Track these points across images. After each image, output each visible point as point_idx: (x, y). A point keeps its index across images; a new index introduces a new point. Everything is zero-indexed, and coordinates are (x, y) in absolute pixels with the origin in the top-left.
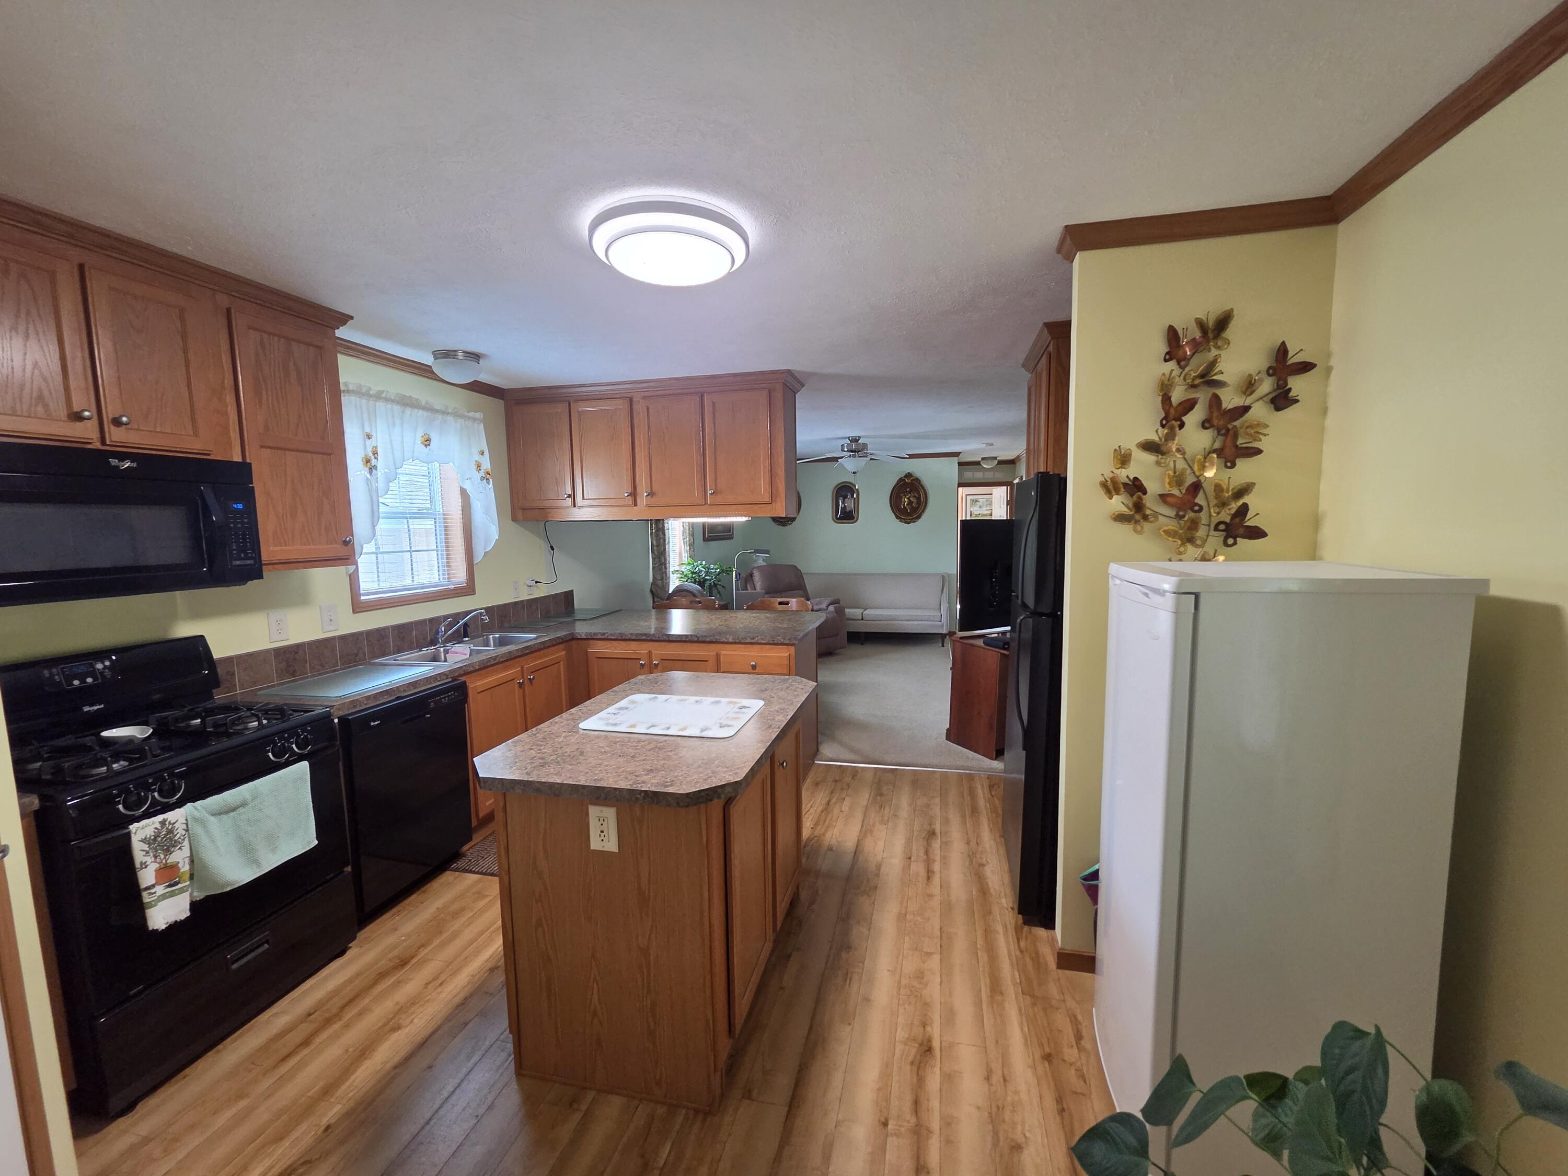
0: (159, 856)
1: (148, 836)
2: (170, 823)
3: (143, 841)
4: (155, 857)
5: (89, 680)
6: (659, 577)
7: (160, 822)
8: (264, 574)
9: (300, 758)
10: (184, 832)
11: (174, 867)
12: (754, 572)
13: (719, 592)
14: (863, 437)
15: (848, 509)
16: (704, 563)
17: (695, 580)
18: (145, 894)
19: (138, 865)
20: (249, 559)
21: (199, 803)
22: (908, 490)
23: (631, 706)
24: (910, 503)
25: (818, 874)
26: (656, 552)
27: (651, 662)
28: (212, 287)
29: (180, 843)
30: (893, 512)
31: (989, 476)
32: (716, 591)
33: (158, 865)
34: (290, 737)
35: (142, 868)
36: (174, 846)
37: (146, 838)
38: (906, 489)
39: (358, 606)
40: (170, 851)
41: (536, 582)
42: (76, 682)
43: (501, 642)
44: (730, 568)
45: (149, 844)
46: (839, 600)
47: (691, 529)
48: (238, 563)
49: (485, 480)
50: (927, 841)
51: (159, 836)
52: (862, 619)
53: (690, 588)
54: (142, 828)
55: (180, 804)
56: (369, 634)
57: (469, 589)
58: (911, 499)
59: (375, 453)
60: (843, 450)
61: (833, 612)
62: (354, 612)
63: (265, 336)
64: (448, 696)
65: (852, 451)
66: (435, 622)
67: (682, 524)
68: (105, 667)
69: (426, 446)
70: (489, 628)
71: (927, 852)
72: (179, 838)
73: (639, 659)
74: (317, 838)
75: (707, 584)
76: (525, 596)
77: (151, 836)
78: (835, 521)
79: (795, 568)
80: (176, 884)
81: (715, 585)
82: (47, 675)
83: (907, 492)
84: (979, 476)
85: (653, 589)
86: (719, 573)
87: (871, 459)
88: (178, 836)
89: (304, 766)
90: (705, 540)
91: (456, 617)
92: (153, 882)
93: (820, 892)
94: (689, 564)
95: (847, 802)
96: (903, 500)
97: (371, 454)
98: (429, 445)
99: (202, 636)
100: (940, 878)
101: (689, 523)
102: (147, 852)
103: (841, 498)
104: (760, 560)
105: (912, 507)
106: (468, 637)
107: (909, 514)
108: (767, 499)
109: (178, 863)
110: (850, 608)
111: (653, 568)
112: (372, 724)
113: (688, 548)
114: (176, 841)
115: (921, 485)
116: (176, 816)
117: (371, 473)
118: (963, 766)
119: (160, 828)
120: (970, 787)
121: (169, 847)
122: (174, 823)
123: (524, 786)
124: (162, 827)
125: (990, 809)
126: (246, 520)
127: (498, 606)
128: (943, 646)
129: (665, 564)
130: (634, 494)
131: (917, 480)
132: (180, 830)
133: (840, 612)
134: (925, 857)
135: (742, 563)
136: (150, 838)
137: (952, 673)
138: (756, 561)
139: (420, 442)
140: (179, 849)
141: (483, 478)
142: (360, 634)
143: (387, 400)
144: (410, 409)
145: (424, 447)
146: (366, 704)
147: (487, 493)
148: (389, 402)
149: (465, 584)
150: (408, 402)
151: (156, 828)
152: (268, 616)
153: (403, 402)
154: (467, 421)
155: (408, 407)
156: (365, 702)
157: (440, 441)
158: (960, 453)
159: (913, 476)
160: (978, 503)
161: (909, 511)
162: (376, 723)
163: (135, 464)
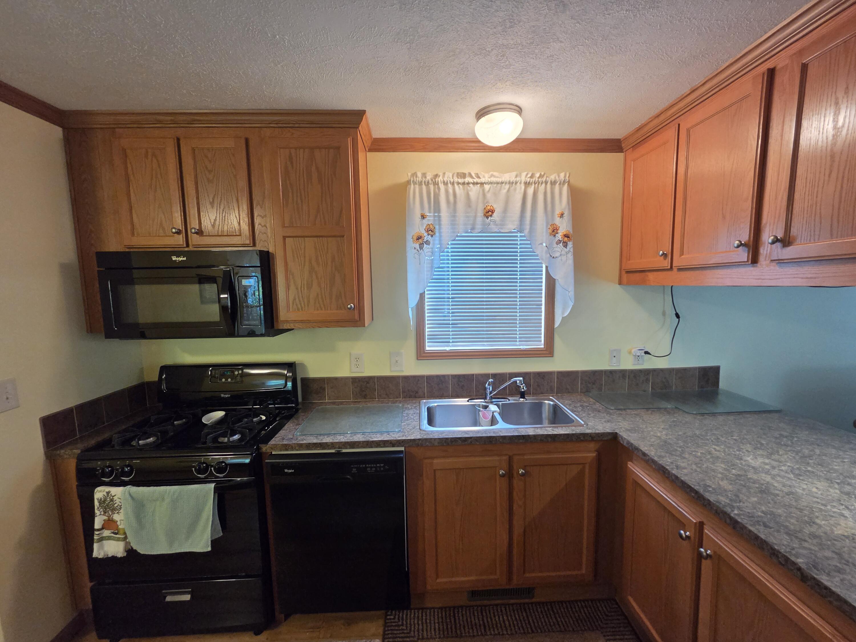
0: (107, 512)
2: (112, 494)
4: (105, 512)
7: (107, 492)
9: (216, 480)
10: (119, 504)
11: (116, 523)
18: (96, 532)
19: (95, 514)
20: (255, 320)
27: (700, 545)
29: (118, 510)
33: (107, 518)
36: (115, 510)
37: (100, 499)
39: (422, 354)
40: (113, 512)
41: (647, 353)
45: (102, 503)
48: (247, 323)
49: (561, 244)
51: (106, 501)
54: (100, 492)
56: (429, 378)
57: (548, 352)
59: (429, 230)
62: (418, 358)
63: (293, 151)
68: (239, 374)
69: (487, 217)
72: (117, 506)
73: (684, 526)
77: (103, 498)
80: (116, 534)
82: (213, 374)
88: (116, 505)
92: (101, 527)
97: (423, 231)
98: (491, 216)
102: (101, 508)
109: (118, 521)
112: (286, 471)
116: (117, 492)
117: (422, 249)
119: (106, 495)
121: (113, 509)
122: (114, 496)
127: (584, 372)
132: (117, 500)
136: (102, 500)
139: (483, 215)
140: (118, 513)
141: (559, 242)
142: (422, 377)
143: (444, 182)
144: (471, 185)
145: (485, 218)
146: (297, 450)
147: (564, 258)
148: (445, 184)
149: (542, 347)
150: (468, 179)
151: (104, 495)
152: (350, 354)
153: (461, 181)
154: (544, 185)
155: (468, 183)
156: (297, 448)
157: (505, 210)
162: (290, 471)
163: (185, 259)
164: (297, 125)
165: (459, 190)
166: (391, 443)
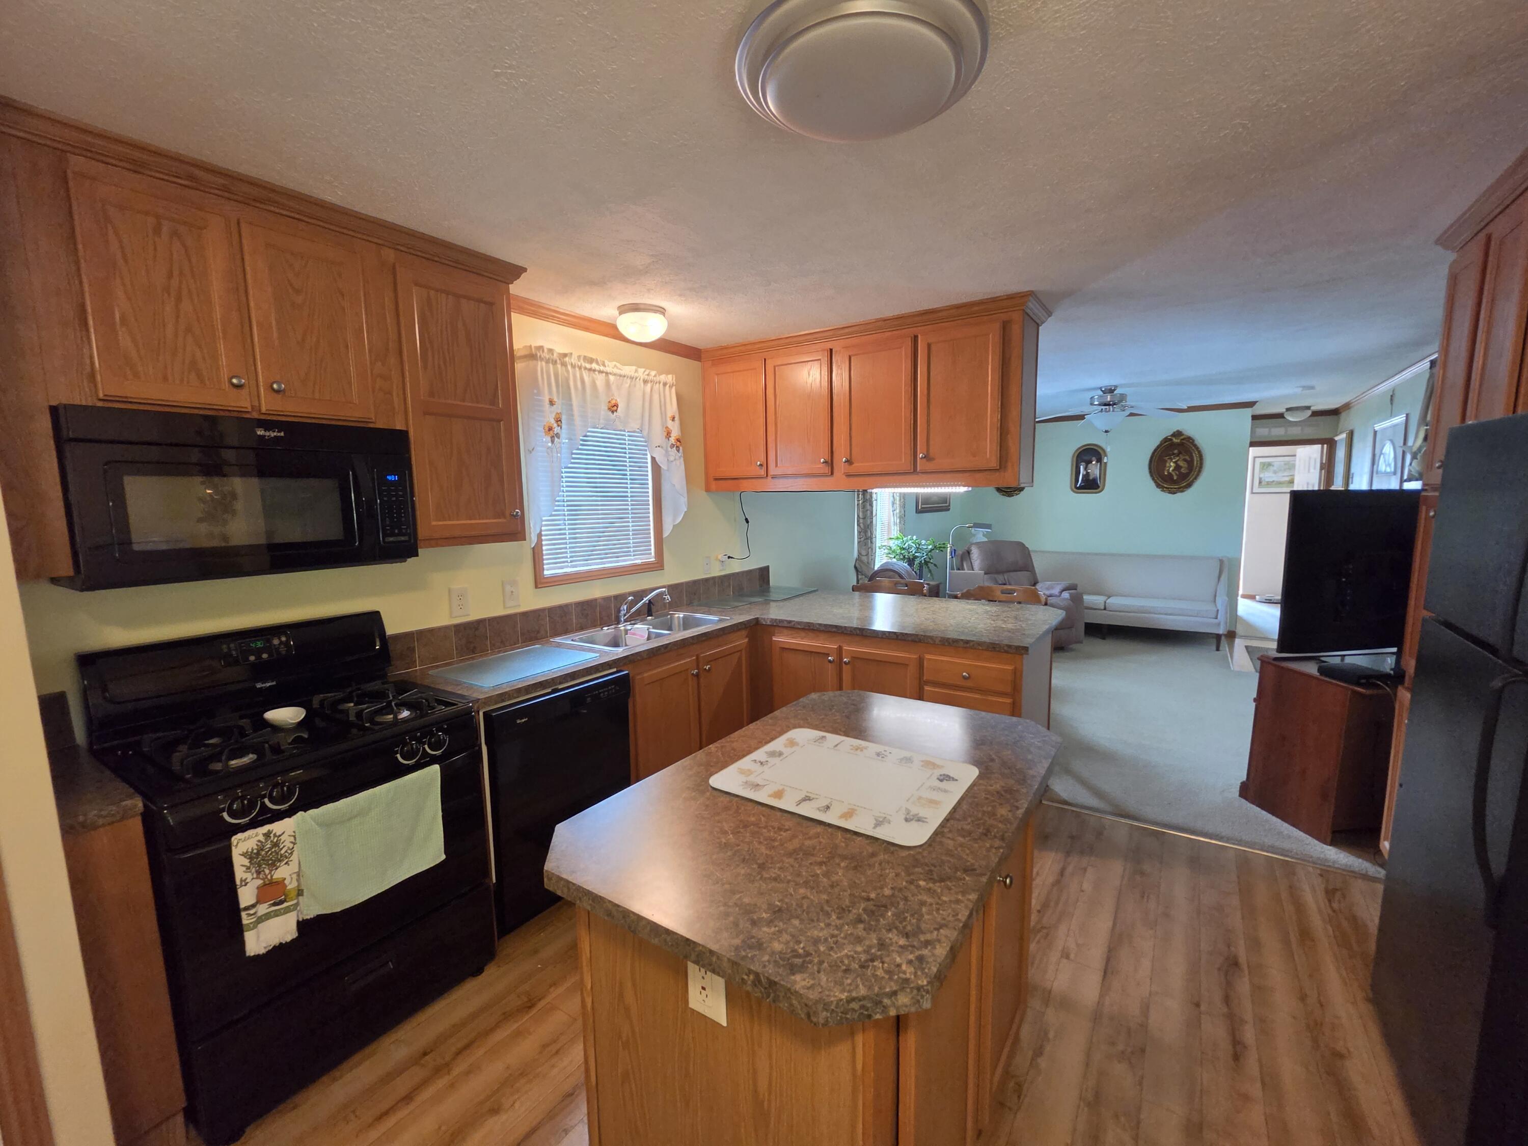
0: (263, 871)
1: (250, 850)
2: (275, 835)
3: (244, 855)
4: (258, 873)
5: (265, 656)
6: (864, 553)
7: (264, 835)
8: (420, 550)
9: (433, 760)
10: (291, 846)
11: (281, 883)
12: (973, 549)
13: (930, 571)
14: (1122, 386)
15: (1092, 477)
16: (915, 537)
17: (904, 557)
18: (244, 914)
19: (238, 882)
20: (404, 535)
21: (313, 812)
22: (1176, 451)
23: (787, 751)
24: (1178, 467)
25: (1047, 997)
26: (862, 525)
27: (841, 659)
28: (376, 240)
29: (286, 857)
30: (1153, 479)
31: (1295, 432)
32: (927, 570)
33: (262, 882)
34: (423, 736)
35: (241, 886)
36: (280, 861)
37: (247, 852)
38: (1173, 451)
39: (540, 581)
40: (276, 865)
41: (729, 557)
42: (252, 658)
43: (687, 624)
44: (944, 544)
45: (251, 858)
46: (1076, 585)
47: (902, 500)
48: (391, 539)
49: (675, 448)
50: (1226, 974)
51: (262, 850)
52: (1105, 609)
53: (896, 568)
54: (245, 840)
55: (290, 813)
56: (551, 610)
57: (658, 565)
58: (1179, 462)
59: (558, 421)
60: (1092, 404)
61: (1067, 599)
62: (536, 587)
63: (432, 293)
64: (608, 691)
65: (1105, 405)
66: (619, 599)
67: (891, 495)
68: (281, 643)
69: (613, 412)
70: (675, 605)
71: (1227, 1000)
72: (286, 852)
73: (828, 655)
74: (445, 853)
75: (917, 562)
76: (716, 571)
77: (253, 850)
78: (1074, 492)
79: (1021, 546)
80: (281, 902)
81: (926, 563)
82: (225, 650)
83: (1174, 454)
84: (1278, 432)
85: (857, 565)
86: (931, 550)
87: (1132, 415)
88: (285, 849)
89: (436, 768)
90: (918, 511)
91: (639, 595)
92: (253, 901)
93: (1051, 1035)
94: (898, 538)
95: (1090, 874)
96: (1168, 465)
97: (553, 421)
98: (616, 411)
99: (378, 613)
100: (1260, 1061)
101: (900, 493)
102: (248, 868)
103: (1084, 463)
104: (980, 536)
105: (1180, 472)
106: (651, 616)
107: (1174, 482)
108: (994, 464)
109: (285, 879)
110: (1089, 594)
111: (859, 542)
112: (518, 721)
113: (898, 521)
114: (281, 856)
115: (1195, 446)
116: (284, 827)
117: (553, 442)
118: (1273, 847)
119: (264, 841)
120: (1291, 887)
121: (275, 861)
122: (280, 836)
123: (593, 901)
124: (266, 840)
125: (1335, 937)
126: (400, 493)
127: (687, 583)
128: (1218, 649)
129: (871, 538)
130: (830, 463)
131: (1190, 439)
132: (286, 841)
133: (1077, 599)
134: (1225, 1010)
135: (960, 536)
136: (252, 852)
137: (1256, 705)
138: (974, 535)
139: (607, 408)
140: (286, 864)
141: (672, 446)
142: (543, 610)
143: (572, 364)
144: (597, 373)
145: (610, 413)
146: (515, 698)
147: (678, 462)
148: (573, 366)
149: (653, 559)
150: (594, 366)
151: (259, 841)
152: (450, 590)
153: (588, 366)
154: (658, 384)
155: (594, 371)
156: (515, 695)
157: (628, 406)
158: (1256, 402)
159: (1183, 435)
160: (1271, 468)
161: (1175, 478)
162: (523, 720)
163: (282, 434)
164: (436, 259)
165: (585, 375)
166: (608, 665)
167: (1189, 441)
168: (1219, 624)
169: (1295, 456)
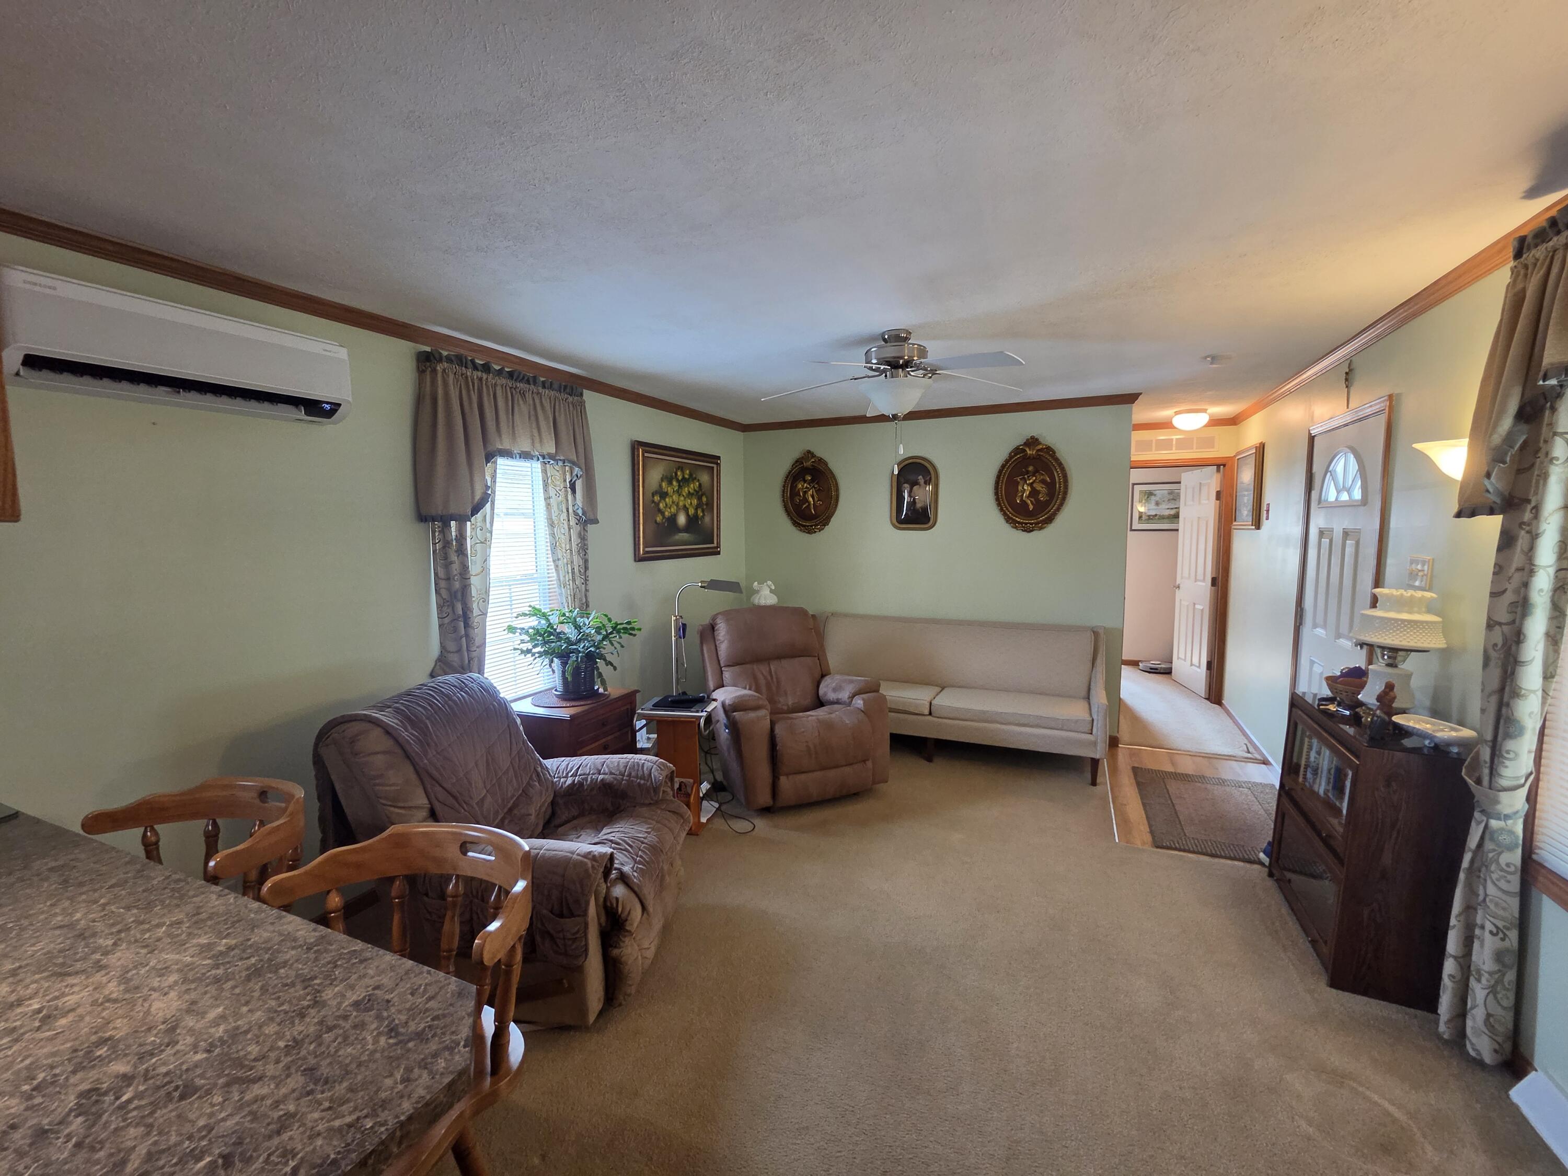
6: (451, 646)
12: (718, 621)
14: (917, 331)
15: (919, 505)
22: (1031, 468)
24: (1034, 493)
30: (1001, 510)
38: (1027, 466)
52: (931, 713)
58: (1035, 485)
61: (860, 708)
78: (895, 527)
79: (802, 614)
83: (1028, 472)
90: (639, 558)
96: (1020, 488)
103: (906, 485)
105: (1037, 500)
107: (1031, 515)
110: (914, 684)
115: (1057, 460)
128: (1094, 782)
131: (1049, 450)
138: (757, 592)
158: (1141, 394)
159: (1040, 443)
160: (1153, 498)
161: (1031, 507)
167: (1048, 453)
168: (1095, 744)
169: (1179, 483)
